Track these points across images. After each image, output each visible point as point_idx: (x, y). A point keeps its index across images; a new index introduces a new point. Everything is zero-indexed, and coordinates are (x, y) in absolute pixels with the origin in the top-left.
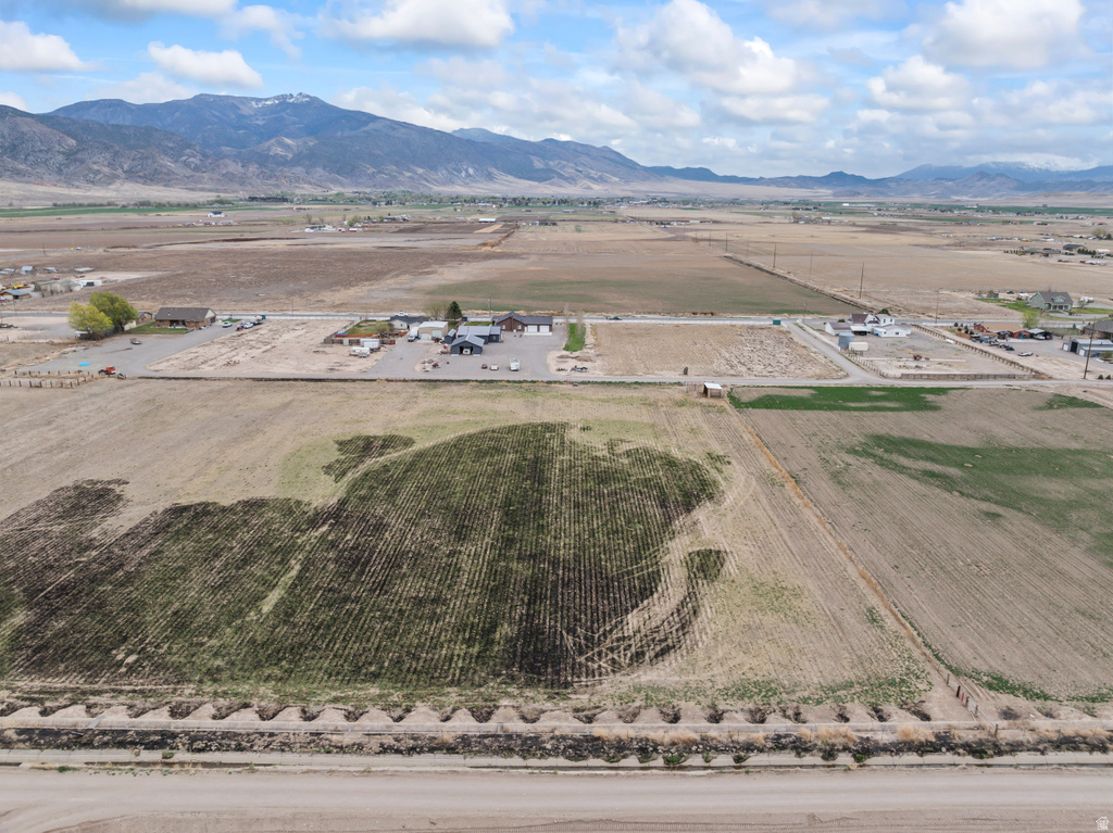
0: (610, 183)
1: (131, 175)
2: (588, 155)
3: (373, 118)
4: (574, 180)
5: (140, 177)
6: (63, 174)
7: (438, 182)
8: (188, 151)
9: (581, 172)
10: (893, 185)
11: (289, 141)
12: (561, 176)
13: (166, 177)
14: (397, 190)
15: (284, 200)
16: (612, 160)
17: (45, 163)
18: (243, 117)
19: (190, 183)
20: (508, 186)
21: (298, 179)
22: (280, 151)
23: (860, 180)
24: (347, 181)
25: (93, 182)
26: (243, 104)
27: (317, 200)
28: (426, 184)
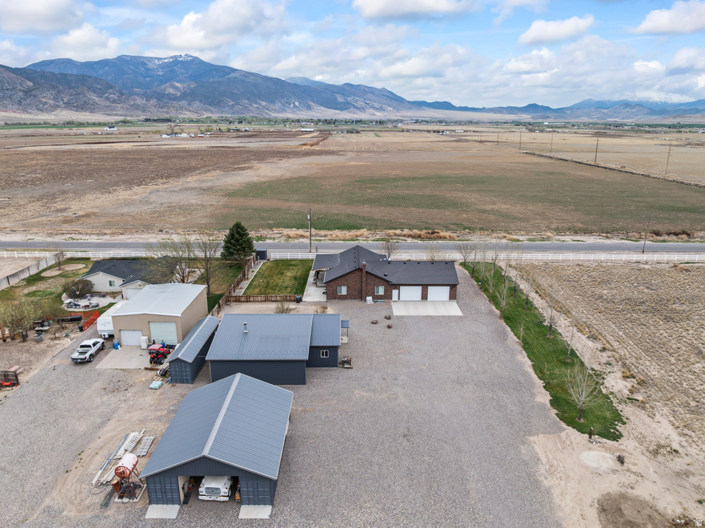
0: (387, 111)
1: (68, 105)
2: (373, 94)
3: (234, 70)
4: (364, 109)
5: (74, 106)
6: (22, 105)
7: (275, 111)
8: (110, 91)
9: (368, 104)
10: (569, 112)
11: (178, 85)
12: (355, 107)
13: (92, 107)
14: (248, 115)
15: (168, 120)
16: (387, 97)
17: (10, 97)
18: (149, 69)
19: (107, 110)
20: (321, 113)
21: (182, 108)
22: (171, 91)
23: (547, 109)
24: (216, 110)
25: (42, 110)
26: (150, 61)
27: (192, 121)
28: (268, 112)
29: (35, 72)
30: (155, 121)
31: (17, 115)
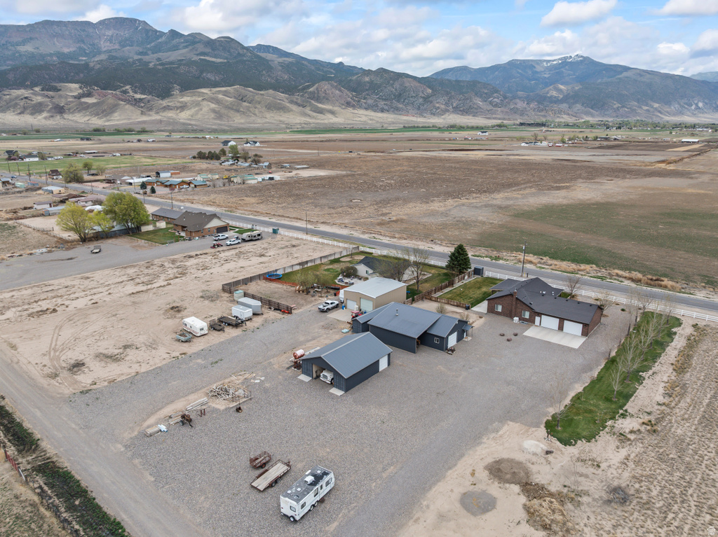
1: (457, 110)
3: (626, 69)
5: (460, 110)
8: (495, 95)
11: (562, 87)
13: (476, 111)
14: (632, 119)
15: (543, 125)
17: (412, 103)
18: (537, 72)
19: (488, 114)
21: (560, 112)
22: (554, 93)
24: (597, 113)
25: (434, 114)
26: (538, 64)
27: (568, 125)
28: (660, 115)
29: (436, 80)
30: (529, 125)
31: (414, 119)
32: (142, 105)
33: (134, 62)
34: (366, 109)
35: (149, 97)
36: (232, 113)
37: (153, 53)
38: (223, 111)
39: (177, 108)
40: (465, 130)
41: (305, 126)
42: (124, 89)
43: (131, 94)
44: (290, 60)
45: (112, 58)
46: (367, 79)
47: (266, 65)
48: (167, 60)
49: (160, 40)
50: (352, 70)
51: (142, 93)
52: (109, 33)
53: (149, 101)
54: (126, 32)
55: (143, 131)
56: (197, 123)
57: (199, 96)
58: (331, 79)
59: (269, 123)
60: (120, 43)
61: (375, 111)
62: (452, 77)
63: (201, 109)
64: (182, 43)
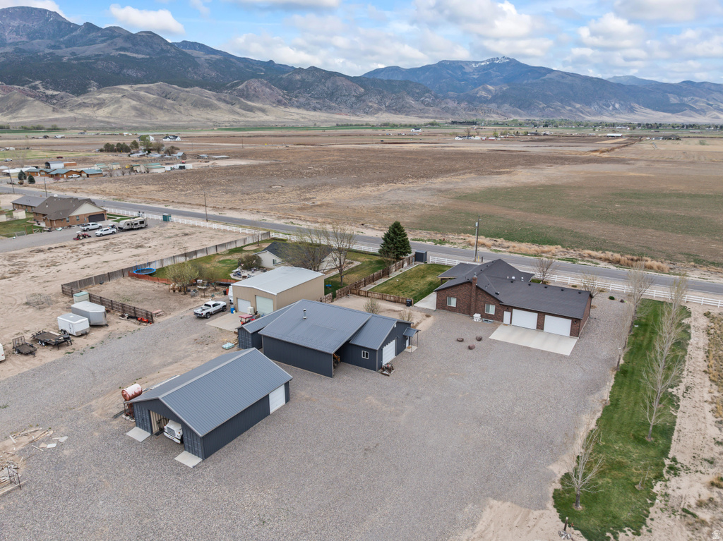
1: (390, 109)
3: (550, 71)
4: (704, 111)
5: (393, 109)
6: (353, 109)
7: (590, 114)
8: (427, 95)
9: (711, 105)
11: (491, 87)
12: (692, 109)
13: (408, 110)
14: (557, 119)
15: (474, 123)
17: (345, 102)
18: (466, 73)
19: (420, 113)
20: (645, 116)
21: (490, 111)
22: (483, 94)
24: (525, 113)
25: (367, 113)
26: (467, 65)
27: (497, 124)
28: (581, 115)
29: (368, 79)
30: (461, 123)
31: (347, 117)
32: (55, 101)
33: (45, 56)
34: (298, 107)
35: (63, 93)
36: (154, 111)
37: (66, 47)
38: (145, 108)
39: (95, 105)
40: (398, 128)
41: (234, 124)
42: (33, 84)
43: (42, 89)
44: (218, 57)
45: (19, 51)
46: (298, 77)
47: (192, 62)
48: (83, 55)
49: (74, 34)
50: (283, 69)
51: (54, 90)
52: (15, 23)
53: (62, 98)
54: (35, 23)
55: (55, 129)
56: (116, 121)
57: (119, 93)
58: (261, 77)
59: (195, 121)
60: (28, 35)
61: (307, 110)
62: (384, 77)
63: (121, 107)
64: (100, 37)
